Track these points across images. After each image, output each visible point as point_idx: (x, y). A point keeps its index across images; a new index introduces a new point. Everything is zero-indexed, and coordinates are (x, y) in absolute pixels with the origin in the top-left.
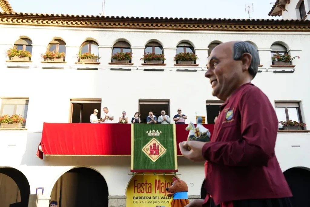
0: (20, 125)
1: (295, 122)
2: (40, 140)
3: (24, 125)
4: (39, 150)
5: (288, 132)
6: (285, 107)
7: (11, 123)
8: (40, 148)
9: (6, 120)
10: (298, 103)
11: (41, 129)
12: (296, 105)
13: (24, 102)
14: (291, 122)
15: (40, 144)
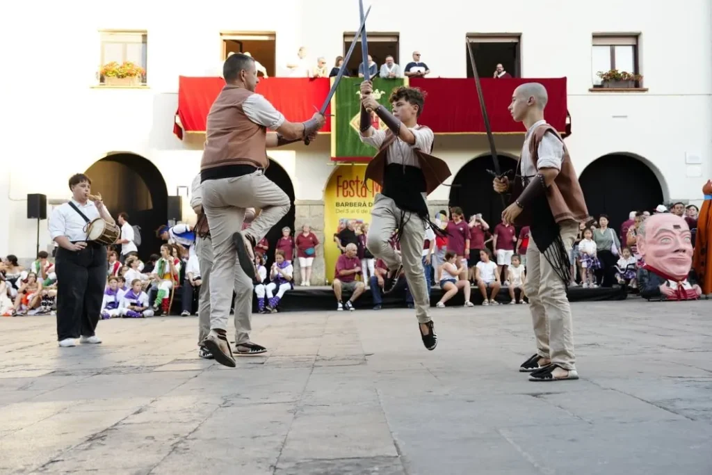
0: (136, 80)
1: (625, 73)
2: (176, 107)
3: (144, 79)
4: (176, 124)
5: (610, 91)
6: (611, 45)
7: (123, 77)
8: (178, 121)
9: (113, 72)
10: (636, 37)
11: (175, 87)
12: (632, 41)
13: (139, 38)
14: (617, 74)
15: (177, 113)
